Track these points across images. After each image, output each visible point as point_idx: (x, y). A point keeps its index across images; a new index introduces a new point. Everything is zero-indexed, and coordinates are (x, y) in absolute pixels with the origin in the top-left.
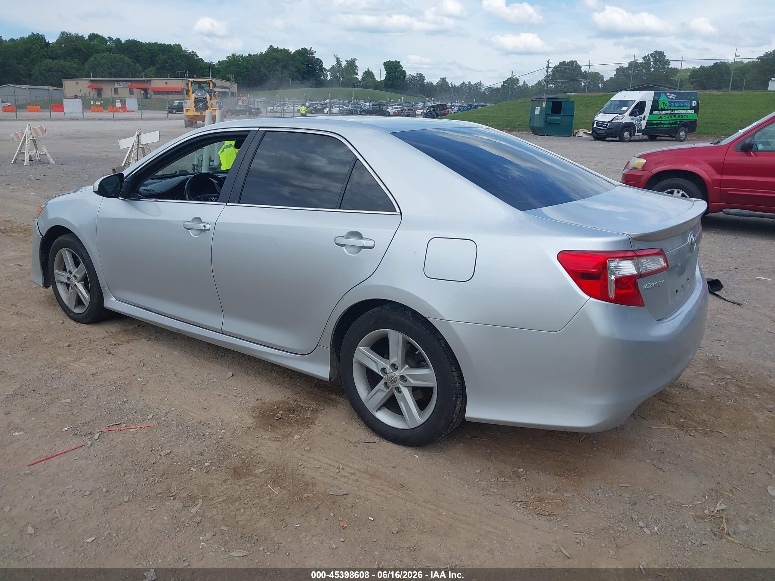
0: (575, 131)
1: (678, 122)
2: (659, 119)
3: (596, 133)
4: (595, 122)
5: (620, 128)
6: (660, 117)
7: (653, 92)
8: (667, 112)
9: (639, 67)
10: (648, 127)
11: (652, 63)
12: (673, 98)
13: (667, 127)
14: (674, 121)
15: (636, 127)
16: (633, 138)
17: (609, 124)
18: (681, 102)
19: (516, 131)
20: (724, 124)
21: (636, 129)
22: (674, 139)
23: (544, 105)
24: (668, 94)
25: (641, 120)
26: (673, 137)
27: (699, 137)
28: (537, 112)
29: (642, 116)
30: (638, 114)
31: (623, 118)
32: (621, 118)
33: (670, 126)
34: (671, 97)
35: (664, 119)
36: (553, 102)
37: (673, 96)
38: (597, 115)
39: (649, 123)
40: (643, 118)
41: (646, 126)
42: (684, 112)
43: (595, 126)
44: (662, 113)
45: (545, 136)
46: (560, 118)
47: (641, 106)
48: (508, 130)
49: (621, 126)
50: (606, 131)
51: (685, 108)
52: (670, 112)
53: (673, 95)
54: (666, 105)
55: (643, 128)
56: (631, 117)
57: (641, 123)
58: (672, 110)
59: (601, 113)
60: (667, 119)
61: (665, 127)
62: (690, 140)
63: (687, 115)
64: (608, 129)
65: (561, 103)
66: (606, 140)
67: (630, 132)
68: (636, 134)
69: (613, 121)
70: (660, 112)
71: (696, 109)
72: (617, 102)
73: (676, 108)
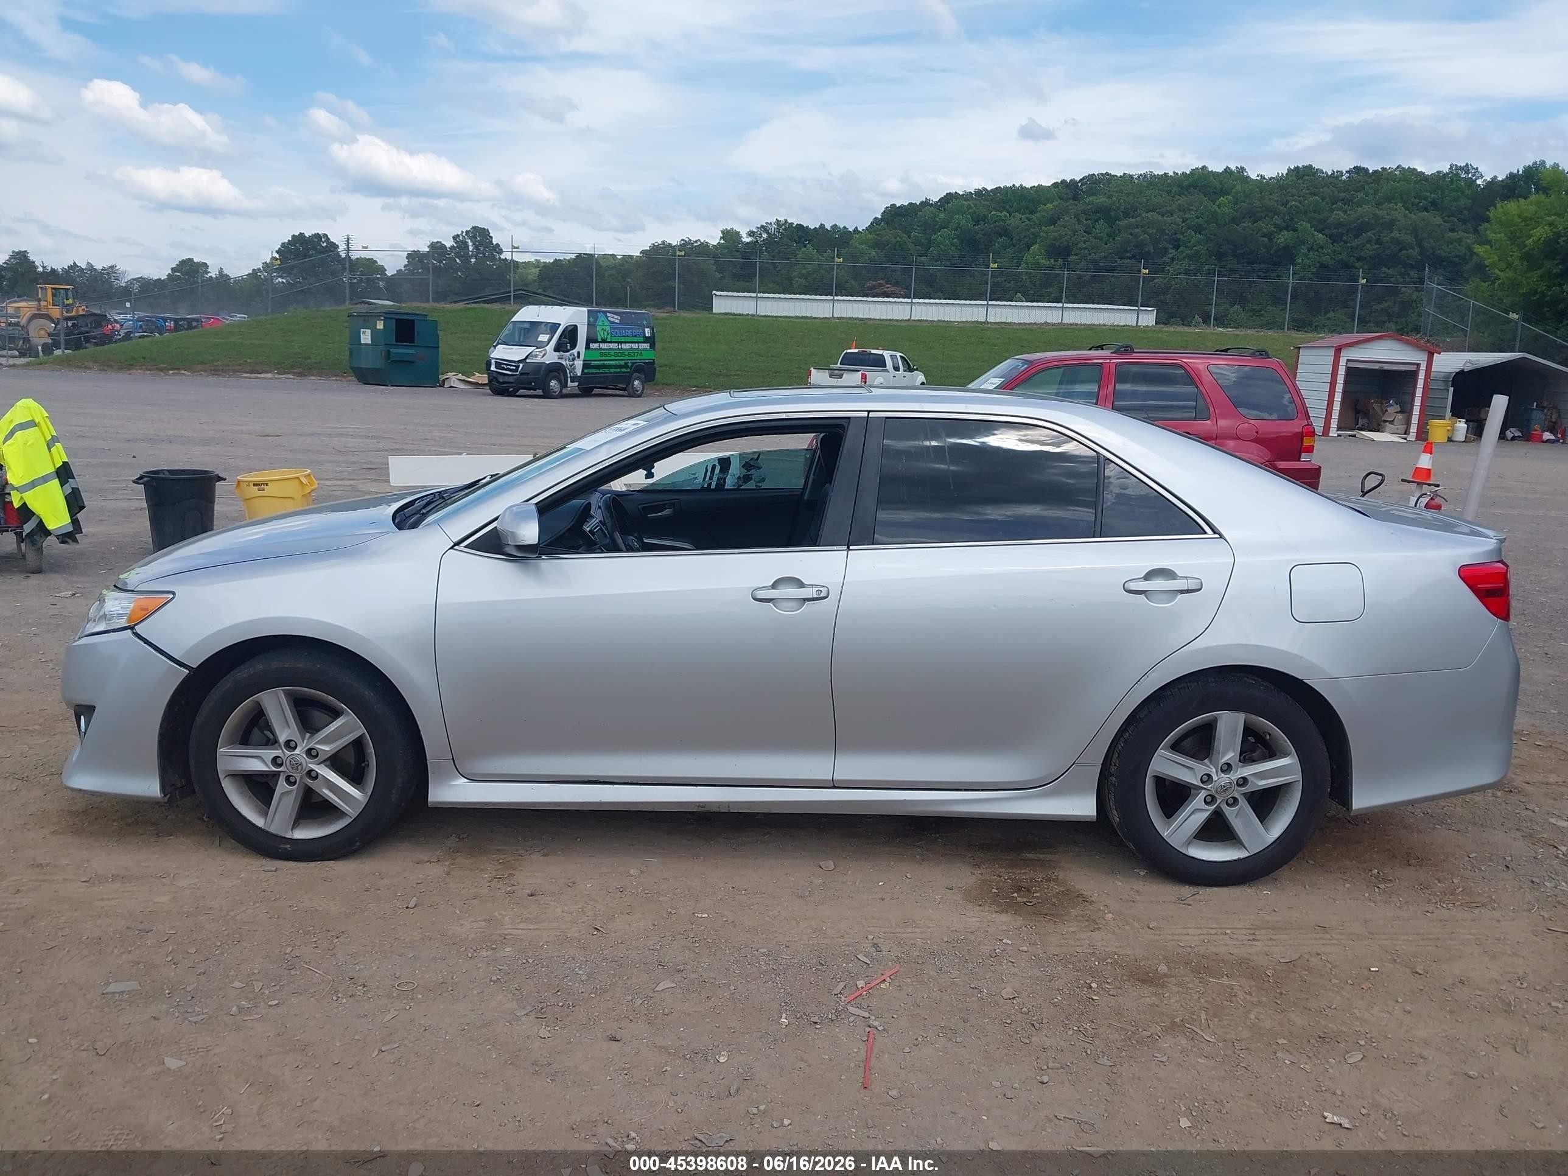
0: (442, 378)
1: (630, 364)
2: (601, 359)
3: (498, 382)
4: (493, 361)
5: (542, 372)
6: (602, 354)
7: (585, 309)
8: (612, 346)
9: (449, 254)
10: (586, 371)
11: (471, 248)
12: (617, 321)
13: (615, 372)
14: (622, 363)
15: (568, 371)
16: (565, 391)
17: (521, 365)
18: (629, 329)
19: (313, 375)
20: (689, 368)
21: (569, 375)
22: (626, 393)
23: (380, 325)
24: (608, 314)
25: (574, 359)
26: (624, 389)
27: (657, 391)
28: (366, 337)
29: (575, 351)
30: (569, 347)
31: (545, 354)
32: (542, 354)
33: (619, 370)
34: (613, 320)
35: (607, 358)
36: (397, 320)
37: (616, 319)
38: (492, 348)
39: (586, 366)
40: (576, 355)
41: (583, 371)
42: (635, 346)
43: (493, 368)
44: (604, 347)
45: (387, 386)
46: (413, 351)
47: (570, 336)
48: (296, 373)
49: (543, 369)
50: (517, 379)
51: (635, 339)
52: (614, 346)
53: (616, 317)
54: (608, 334)
55: (579, 374)
56: (558, 353)
57: (573, 364)
58: (618, 342)
59: (498, 344)
60: (613, 358)
61: (611, 373)
62: (648, 396)
63: (640, 352)
64: (521, 374)
65: (413, 321)
66: (518, 394)
67: (559, 380)
68: (570, 384)
69: (528, 361)
70: (601, 345)
71: (651, 340)
72: (527, 326)
73: (623, 339)
